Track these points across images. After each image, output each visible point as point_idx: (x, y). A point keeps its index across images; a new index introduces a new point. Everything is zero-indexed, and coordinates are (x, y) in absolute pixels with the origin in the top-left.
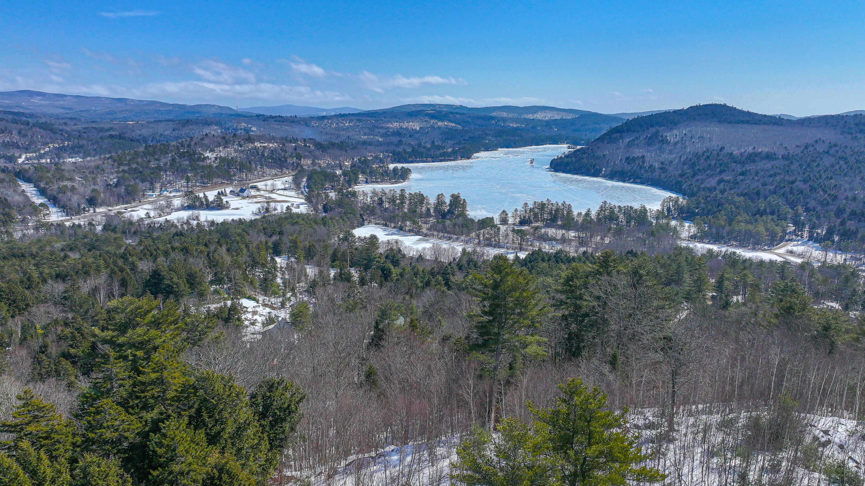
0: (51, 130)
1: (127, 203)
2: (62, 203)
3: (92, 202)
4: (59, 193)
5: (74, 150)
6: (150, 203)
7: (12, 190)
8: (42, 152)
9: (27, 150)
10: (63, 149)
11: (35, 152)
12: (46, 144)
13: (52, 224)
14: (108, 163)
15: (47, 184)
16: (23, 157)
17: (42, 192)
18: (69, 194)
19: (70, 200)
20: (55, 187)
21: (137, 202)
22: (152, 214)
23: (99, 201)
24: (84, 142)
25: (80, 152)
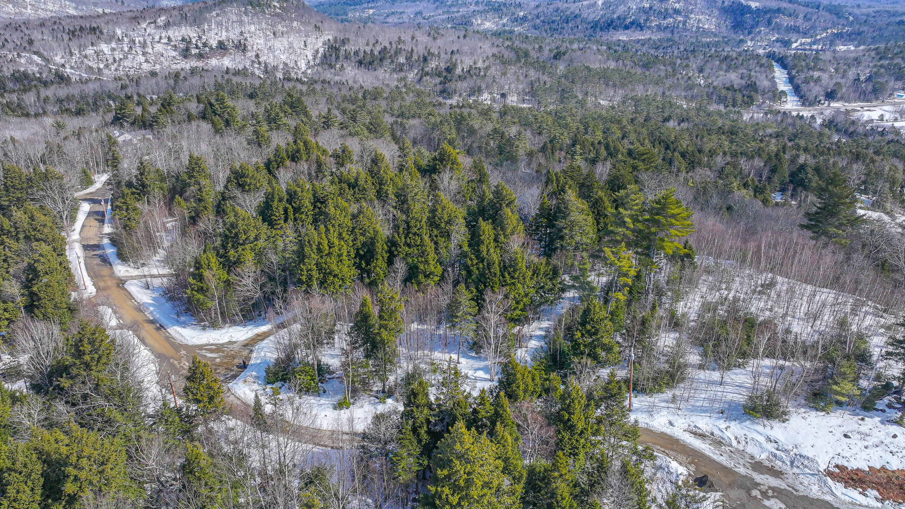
0: (837, 14)
1: (867, 101)
2: (802, 93)
3: (831, 96)
4: (803, 83)
5: (849, 37)
6: (894, 104)
7: (764, 75)
8: (818, 37)
9: (805, 34)
10: (839, 36)
11: (811, 37)
12: (825, 29)
13: (779, 112)
14: (869, 55)
15: (798, 72)
16: (799, 42)
17: (791, 80)
18: (812, 84)
19: (810, 91)
20: (802, 76)
21: (880, 101)
22: (887, 116)
23: (839, 95)
24: (865, 28)
25: (856, 39)
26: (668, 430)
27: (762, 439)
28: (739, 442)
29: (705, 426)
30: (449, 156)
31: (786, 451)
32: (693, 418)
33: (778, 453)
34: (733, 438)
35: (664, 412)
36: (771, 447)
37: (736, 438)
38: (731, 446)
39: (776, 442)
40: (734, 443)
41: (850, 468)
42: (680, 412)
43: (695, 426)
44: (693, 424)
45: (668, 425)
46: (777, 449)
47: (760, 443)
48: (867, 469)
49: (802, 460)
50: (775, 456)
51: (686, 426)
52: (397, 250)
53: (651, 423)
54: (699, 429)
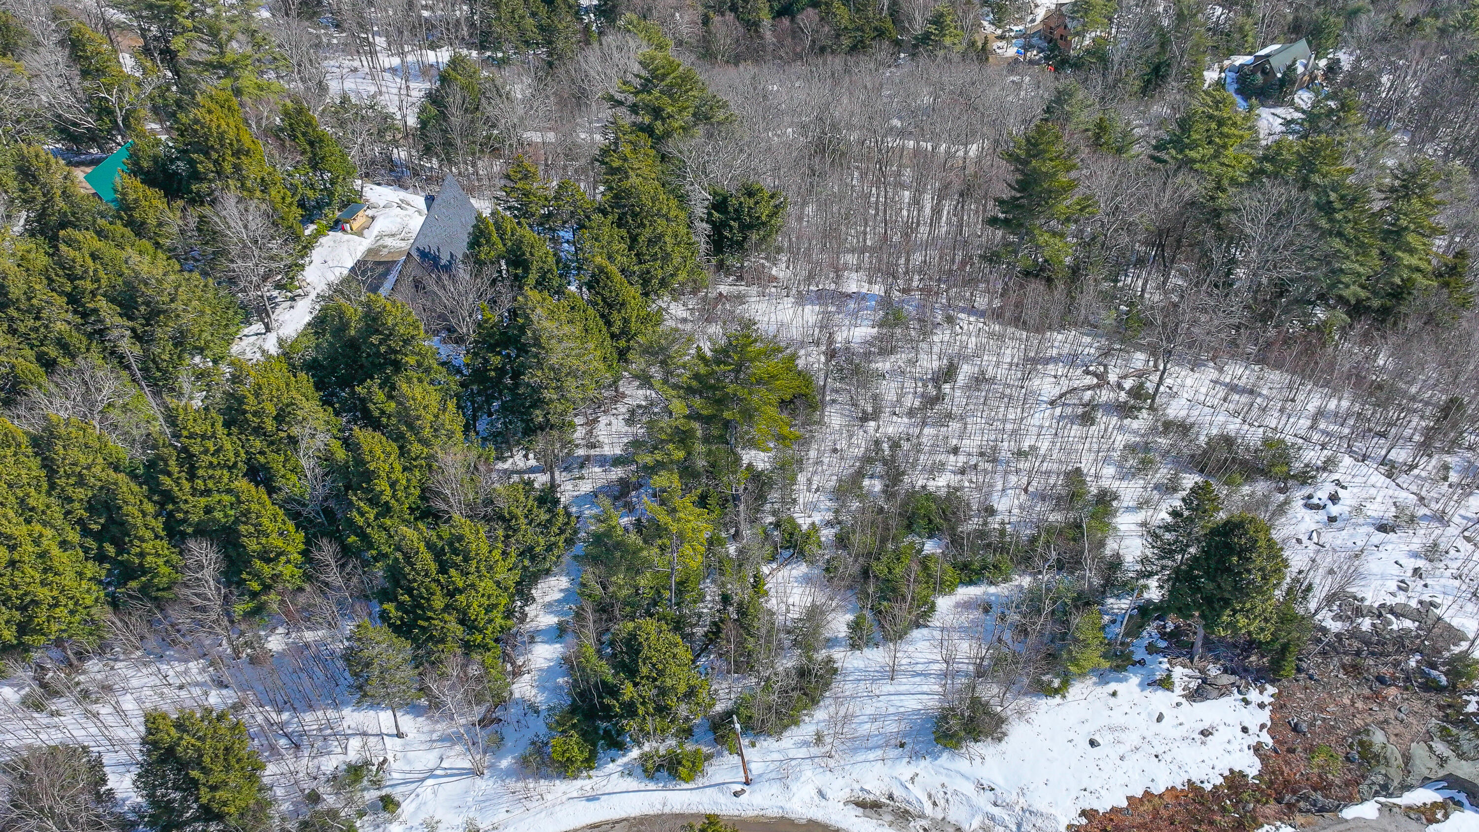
26: (818, 815)
27: (968, 788)
28: (935, 804)
29: (877, 783)
30: (221, 137)
31: (1008, 806)
32: (857, 771)
33: (996, 811)
34: (924, 799)
35: (807, 771)
36: (983, 801)
37: (930, 796)
38: (922, 816)
39: (992, 789)
40: (928, 809)
41: (1101, 811)
42: (832, 763)
43: (862, 789)
44: (857, 787)
45: (816, 798)
46: (995, 804)
47: (968, 799)
48: (1124, 804)
49: (1033, 819)
50: (993, 818)
51: (846, 794)
52: (179, 510)
53: (787, 806)
54: (869, 792)
